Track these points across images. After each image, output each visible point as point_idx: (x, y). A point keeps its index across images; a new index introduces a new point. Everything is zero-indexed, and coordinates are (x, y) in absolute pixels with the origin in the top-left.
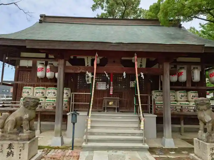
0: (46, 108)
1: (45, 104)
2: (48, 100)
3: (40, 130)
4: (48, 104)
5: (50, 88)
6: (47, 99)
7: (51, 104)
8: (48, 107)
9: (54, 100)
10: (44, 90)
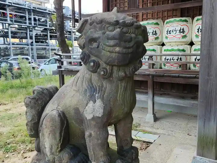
0: (163, 67)
1: (161, 59)
2: (168, 50)
3: (153, 114)
4: (168, 57)
5: (172, 19)
6: (164, 48)
7: (176, 58)
8: (168, 65)
9: (181, 48)
10: (157, 26)
